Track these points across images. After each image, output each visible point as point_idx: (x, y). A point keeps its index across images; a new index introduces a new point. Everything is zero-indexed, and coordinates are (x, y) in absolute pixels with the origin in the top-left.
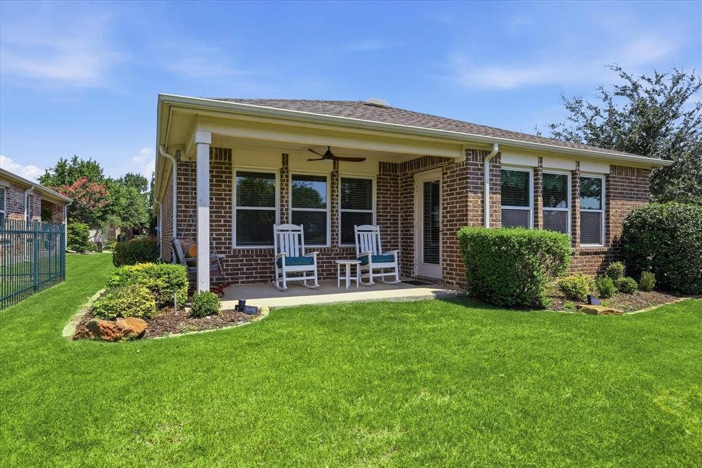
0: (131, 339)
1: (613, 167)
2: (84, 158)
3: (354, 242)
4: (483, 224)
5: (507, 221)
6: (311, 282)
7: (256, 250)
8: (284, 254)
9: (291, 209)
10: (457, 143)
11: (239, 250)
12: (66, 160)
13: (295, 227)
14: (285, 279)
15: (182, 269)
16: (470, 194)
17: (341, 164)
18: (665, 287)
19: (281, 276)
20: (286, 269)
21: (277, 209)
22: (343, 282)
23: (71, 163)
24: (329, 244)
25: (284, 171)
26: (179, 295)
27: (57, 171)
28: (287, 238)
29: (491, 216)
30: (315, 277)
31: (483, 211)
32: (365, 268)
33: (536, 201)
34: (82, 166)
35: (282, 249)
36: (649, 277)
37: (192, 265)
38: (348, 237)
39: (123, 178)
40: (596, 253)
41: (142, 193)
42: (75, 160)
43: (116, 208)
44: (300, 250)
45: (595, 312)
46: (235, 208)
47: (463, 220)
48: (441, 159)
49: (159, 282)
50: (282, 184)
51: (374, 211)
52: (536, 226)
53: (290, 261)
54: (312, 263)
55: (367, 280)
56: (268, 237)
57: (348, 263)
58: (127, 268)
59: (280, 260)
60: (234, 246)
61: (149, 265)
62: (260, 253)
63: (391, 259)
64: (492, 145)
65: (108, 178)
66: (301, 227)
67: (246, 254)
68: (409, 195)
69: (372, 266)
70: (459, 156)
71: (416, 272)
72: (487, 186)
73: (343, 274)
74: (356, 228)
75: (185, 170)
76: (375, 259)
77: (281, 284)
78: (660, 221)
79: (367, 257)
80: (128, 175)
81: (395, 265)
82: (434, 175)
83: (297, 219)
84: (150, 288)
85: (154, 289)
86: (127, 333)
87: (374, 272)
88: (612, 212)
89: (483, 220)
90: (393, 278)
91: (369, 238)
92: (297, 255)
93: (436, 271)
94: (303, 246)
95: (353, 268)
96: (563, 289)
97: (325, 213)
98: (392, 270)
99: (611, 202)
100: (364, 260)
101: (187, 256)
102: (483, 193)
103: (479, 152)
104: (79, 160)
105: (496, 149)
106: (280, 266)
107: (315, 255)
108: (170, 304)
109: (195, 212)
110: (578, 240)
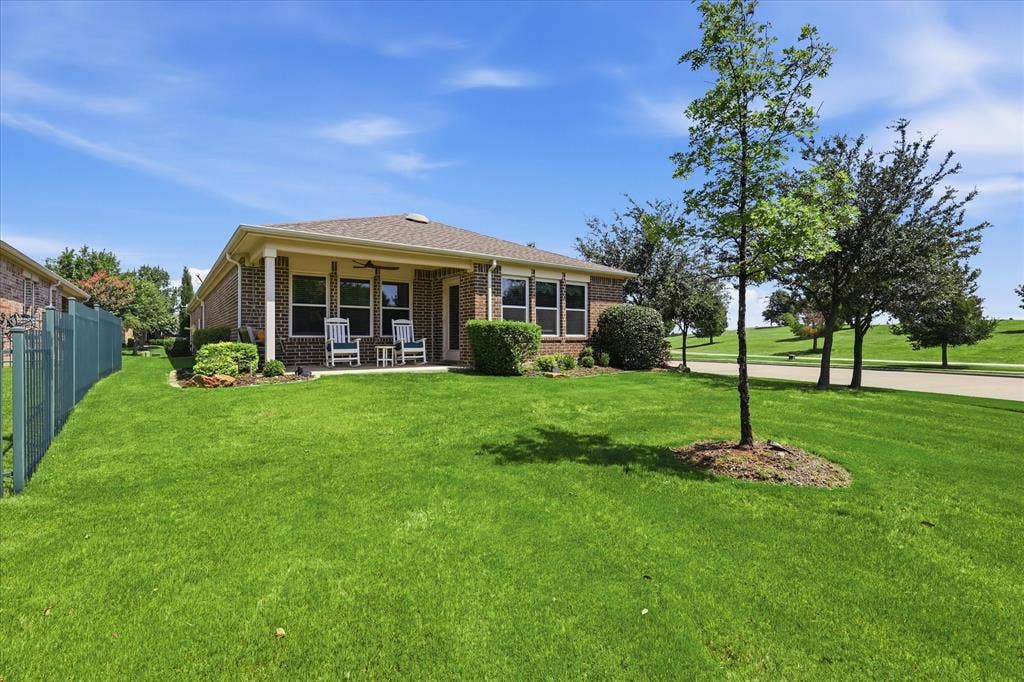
0: (226, 386)
1: (592, 278)
2: (96, 248)
3: (391, 334)
4: (487, 319)
5: (508, 315)
6: (355, 362)
7: (310, 339)
8: (333, 341)
9: (339, 306)
10: (468, 260)
11: (295, 339)
12: (73, 251)
13: (343, 320)
14: (333, 360)
15: (253, 347)
16: (477, 296)
17: (382, 272)
18: (617, 364)
19: (330, 357)
20: (334, 351)
21: (327, 305)
22: (381, 362)
23: (80, 254)
24: (372, 335)
25: (333, 275)
26: (254, 364)
27: (60, 263)
28: (336, 328)
29: (494, 312)
30: (358, 358)
31: (487, 309)
32: (398, 352)
33: (530, 301)
34: (94, 257)
35: (331, 335)
36: (606, 357)
37: (261, 345)
38: (388, 329)
39: (137, 271)
40: (578, 341)
41: (162, 289)
42: (85, 251)
43: (137, 306)
44: (346, 339)
45: (551, 376)
46: (291, 304)
47: (472, 316)
48: (459, 270)
49: (238, 354)
50: (331, 286)
51: (410, 309)
52: (530, 320)
53: (337, 346)
54: (356, 348)
55: (400, 362)
56: (320, 329)
57: (385, 348)
58: (212, 345)
59: (330, 345)
60: (291, 335)
61: (229, 344)
62: (313, 341)
63: (420, 345)
64: (492, 261)
65: (126, 271)
66: (348, 321)
67: (300, 341)
68: (439, 295)
69: (404, 350)
70: (470, 268)
71: (444, 356)
72: (490, 290)
73: (381, 356)
74: (393, 322)
75: (249, 273)
76: (407, 345)
77: (330, 363)
78: (615, 317)
79: (400, 344)
80: (143, 268)
81: (423, 349)
82: (455, 281)
83: (344, 314)
84: (232, 358)
85: (236, 359)
86: (223, 382)
87: (406, 355)
88: (592, 311)
89: (487, 315)
90: (422, 360)
91: (403, 330)
92: (344, 342)
93: (456, 355)
94: (349, 337)
95: (390, 351)
96: (540, 364)
97: (369, 310)
98: (421, 354)
99: (591, 303)
100: (398, 347)
101: (257, 339)
102: (487, 295)
103: (483, 265)
104: (89, 251)
105: (495, 264)
106: (329, 350)
107: (358, 341)
108: (247, 370)
109: (264, 304)
110: (564, 331)
